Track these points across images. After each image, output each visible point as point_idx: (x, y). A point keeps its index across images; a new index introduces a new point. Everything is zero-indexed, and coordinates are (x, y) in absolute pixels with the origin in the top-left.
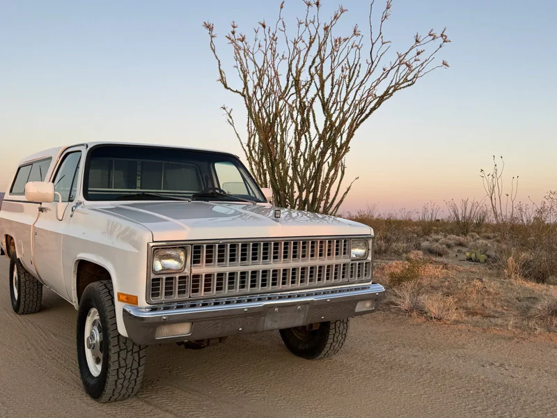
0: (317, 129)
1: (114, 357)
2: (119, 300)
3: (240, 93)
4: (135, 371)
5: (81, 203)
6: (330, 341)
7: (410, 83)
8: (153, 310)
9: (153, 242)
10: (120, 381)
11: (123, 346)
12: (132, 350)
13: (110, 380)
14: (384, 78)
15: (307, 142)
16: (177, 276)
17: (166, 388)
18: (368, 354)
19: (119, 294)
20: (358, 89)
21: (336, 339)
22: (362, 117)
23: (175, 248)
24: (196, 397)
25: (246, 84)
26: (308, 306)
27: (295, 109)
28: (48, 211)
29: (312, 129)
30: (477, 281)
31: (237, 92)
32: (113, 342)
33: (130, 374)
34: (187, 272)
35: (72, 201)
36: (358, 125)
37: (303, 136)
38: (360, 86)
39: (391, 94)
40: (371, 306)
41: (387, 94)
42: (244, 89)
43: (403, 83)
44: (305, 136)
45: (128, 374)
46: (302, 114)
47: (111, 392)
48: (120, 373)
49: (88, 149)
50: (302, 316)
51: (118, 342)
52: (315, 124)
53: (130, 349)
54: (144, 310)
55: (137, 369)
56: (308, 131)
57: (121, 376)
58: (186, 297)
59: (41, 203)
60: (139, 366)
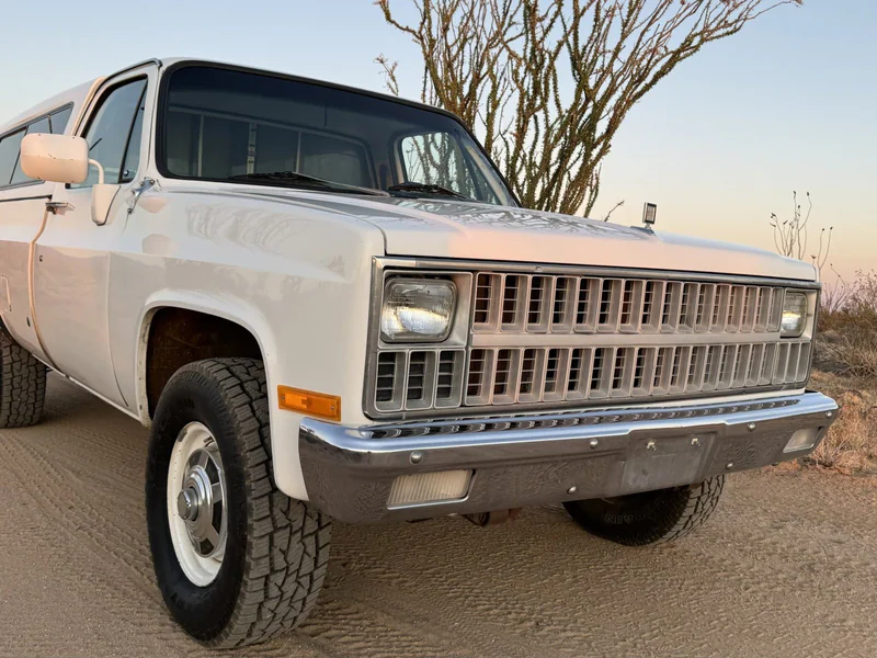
0: (558, 105)
1: (258, 547)
2: (283, 405)
3: (414, 32)
4: (305, 581)
5: (152, 183)
6: (688, 511)
7: (730, 29)
8: (378, 434)
9: (387, 255)
10: (271, 604)
11: (281, 521)
12: (302, 529)
13: (247, 602)
14: (690, 14)
15: (537, 129)
16: (438, 350)
17: (353, 608)
18: (739, 535)
19: (282, 391)
20: (646, 30)
21: (700, 506)
22: (639, 89)
23: (432, 277)
24: (431, 636)
25: (426, 15)
26: (712, 439)
27: (523, 63)
28: (67, 212)
29: (551, 104)
30: (850, 394)
31: (407, 29)
32: (259, 508)
33: (295, 586)
34: (458, 340)
35: (128, 181)
36: (629, 104)
37: (532, 119)
38: (650, 24)
39: (696, 48)
40: (808, 442)
41: (687, 47)
42: (423, 23)
43: (717, 29)
44: (536, 118)
45: (290, 588)
46: (536, 73)
47: (245, 629)
48: (271, 585)
49: (164, 68)
50: (697, 461)
51: (271, 510)
52: (556, 96)
53: (297, 525)
54: (356, 434)
55: (311, 574)
56: (543, 106)
57: (274, 592)
58: (453, 404)
59: (50, 197)
60: (316, 567)
